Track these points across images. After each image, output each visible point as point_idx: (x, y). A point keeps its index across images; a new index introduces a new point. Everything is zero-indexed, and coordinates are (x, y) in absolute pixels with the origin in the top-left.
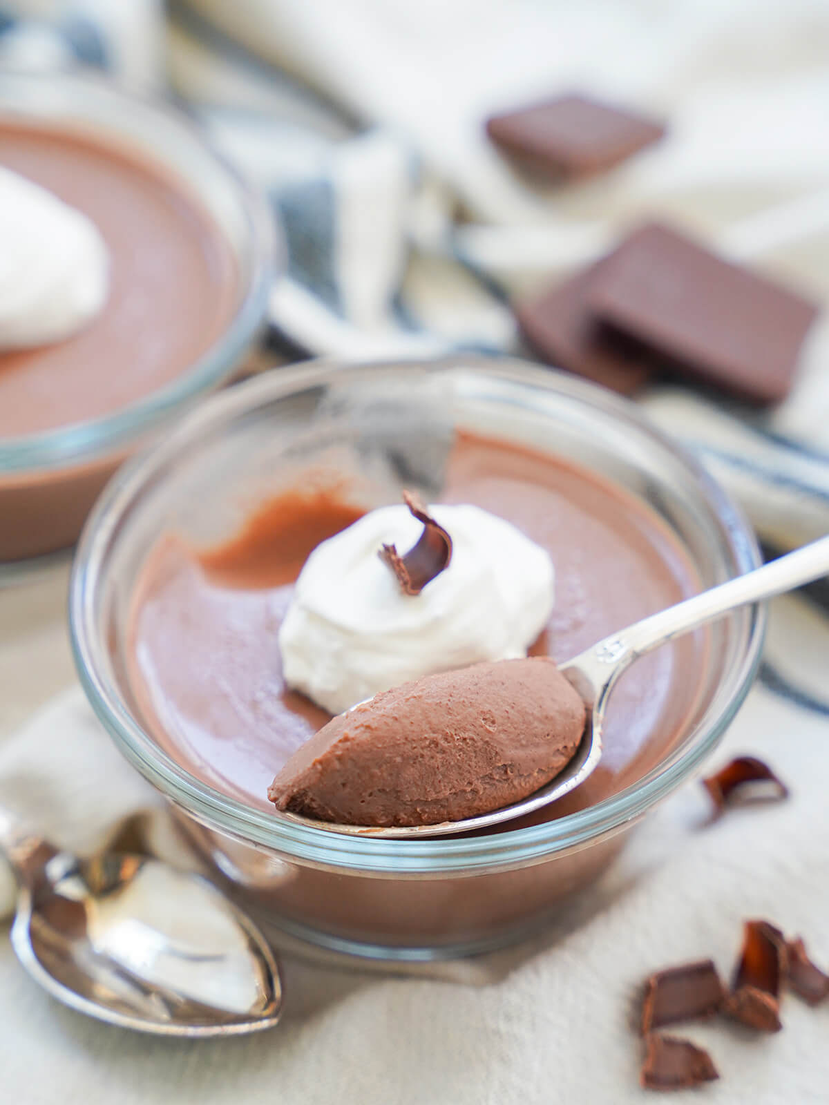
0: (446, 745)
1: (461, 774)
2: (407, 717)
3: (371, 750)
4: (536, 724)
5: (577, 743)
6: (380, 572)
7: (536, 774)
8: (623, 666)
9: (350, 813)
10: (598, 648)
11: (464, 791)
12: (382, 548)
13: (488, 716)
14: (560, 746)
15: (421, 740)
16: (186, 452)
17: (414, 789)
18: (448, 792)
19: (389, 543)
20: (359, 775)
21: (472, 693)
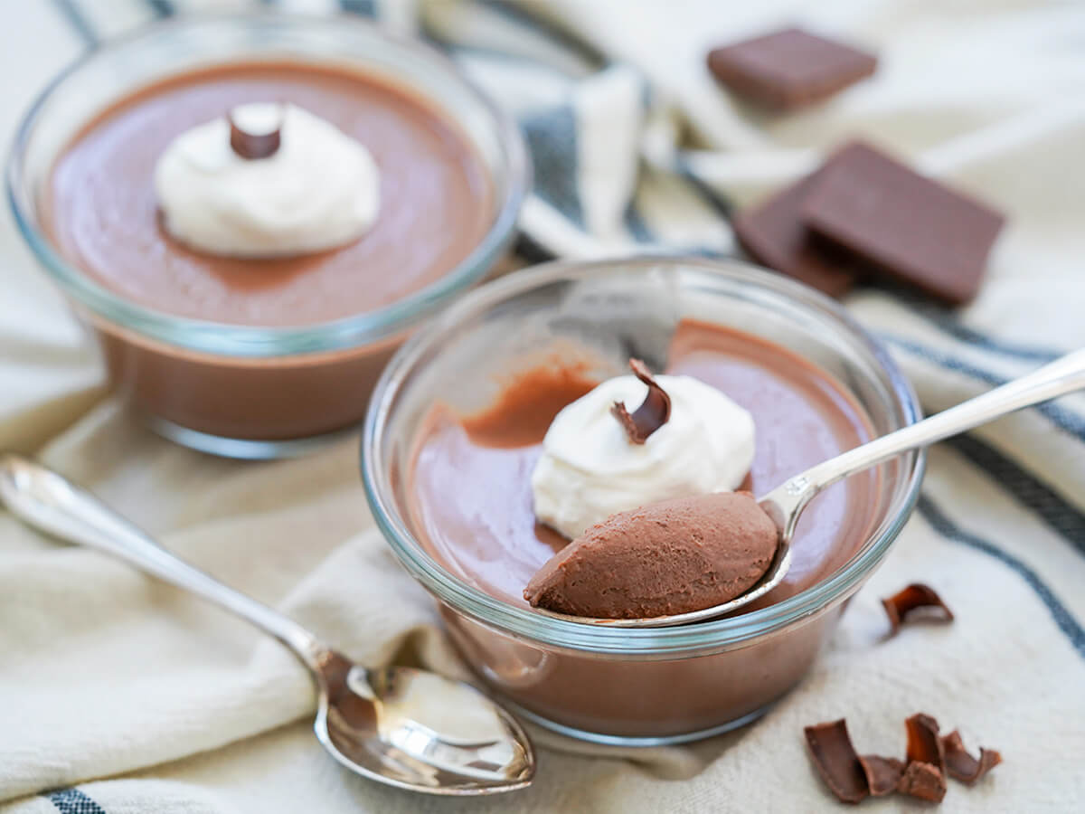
0: (664, 554)
1: (676, 579)
2: (633, 532)
3: (605, 557)
4: (737, 541)
5: (771, 558)
6: (612, 425)
7: (736, 581)
8: (807, 498)
9: (588, 608)
10: (788, 484)
11: (679, 592)
12: (613, 406)
13: (697, 533)
14: (757, 560)
15: (644, 550)
16: (454, 334)
17: (639, 589)
18: (666, 593)
19: (619, 401)
20: (595, 576)
21: (685, 516)
